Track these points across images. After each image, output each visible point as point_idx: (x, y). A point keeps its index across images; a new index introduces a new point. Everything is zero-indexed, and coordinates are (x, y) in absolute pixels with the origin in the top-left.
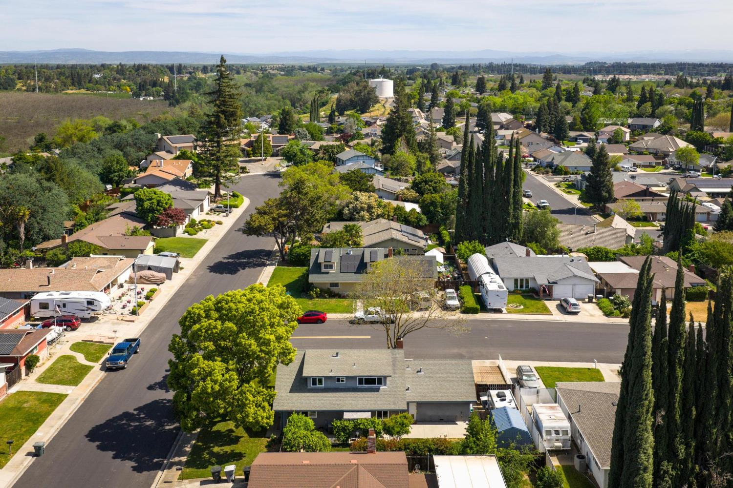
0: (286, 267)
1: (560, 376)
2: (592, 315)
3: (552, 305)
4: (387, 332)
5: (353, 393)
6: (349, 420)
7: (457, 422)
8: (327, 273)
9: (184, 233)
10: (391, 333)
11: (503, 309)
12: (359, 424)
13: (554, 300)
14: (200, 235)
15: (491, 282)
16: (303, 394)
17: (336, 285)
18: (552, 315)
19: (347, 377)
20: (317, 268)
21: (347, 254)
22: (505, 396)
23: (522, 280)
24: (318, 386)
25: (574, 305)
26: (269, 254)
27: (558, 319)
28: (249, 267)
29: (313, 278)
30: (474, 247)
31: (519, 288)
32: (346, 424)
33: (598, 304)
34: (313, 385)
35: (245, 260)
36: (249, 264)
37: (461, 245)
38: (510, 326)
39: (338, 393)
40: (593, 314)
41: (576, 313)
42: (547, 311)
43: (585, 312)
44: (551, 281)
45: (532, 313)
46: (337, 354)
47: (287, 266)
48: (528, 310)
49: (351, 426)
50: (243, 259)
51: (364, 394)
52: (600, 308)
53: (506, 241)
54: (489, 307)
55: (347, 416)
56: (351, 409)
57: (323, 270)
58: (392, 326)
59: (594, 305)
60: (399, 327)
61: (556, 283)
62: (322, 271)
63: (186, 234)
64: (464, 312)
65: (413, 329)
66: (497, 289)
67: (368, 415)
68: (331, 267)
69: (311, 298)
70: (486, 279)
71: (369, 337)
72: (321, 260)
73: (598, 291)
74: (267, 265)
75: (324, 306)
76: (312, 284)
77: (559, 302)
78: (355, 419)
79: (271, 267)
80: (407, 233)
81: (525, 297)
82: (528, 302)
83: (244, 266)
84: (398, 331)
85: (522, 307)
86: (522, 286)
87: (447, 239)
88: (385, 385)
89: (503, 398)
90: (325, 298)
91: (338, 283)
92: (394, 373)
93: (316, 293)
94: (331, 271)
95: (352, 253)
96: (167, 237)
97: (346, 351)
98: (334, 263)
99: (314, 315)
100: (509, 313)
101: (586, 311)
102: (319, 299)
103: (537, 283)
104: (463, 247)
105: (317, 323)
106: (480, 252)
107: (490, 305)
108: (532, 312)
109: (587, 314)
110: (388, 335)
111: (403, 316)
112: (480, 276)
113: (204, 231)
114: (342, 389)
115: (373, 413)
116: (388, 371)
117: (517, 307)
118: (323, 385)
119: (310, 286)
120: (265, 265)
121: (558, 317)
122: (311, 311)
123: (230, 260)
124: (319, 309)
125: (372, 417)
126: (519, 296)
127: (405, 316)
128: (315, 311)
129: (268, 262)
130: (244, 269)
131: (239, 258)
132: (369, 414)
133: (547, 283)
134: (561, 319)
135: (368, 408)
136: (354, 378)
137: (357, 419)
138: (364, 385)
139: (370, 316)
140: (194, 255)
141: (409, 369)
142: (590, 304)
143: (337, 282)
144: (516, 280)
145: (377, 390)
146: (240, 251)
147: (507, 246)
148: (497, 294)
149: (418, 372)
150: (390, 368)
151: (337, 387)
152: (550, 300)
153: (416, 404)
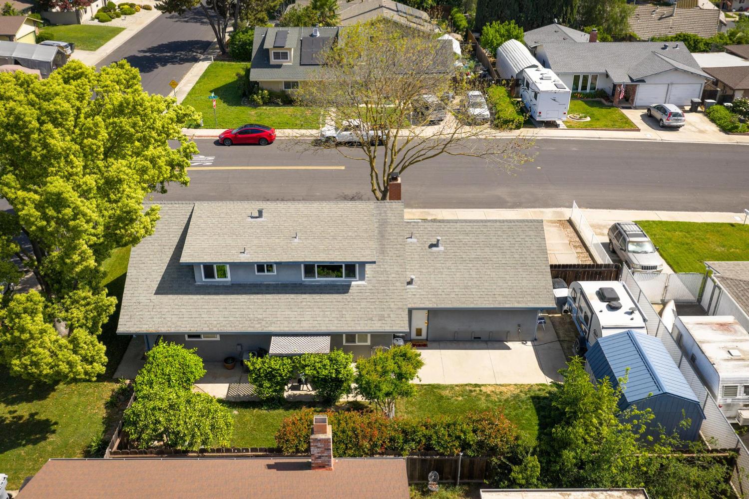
0: (227, 63)
1: (689, 241)
2: (701, 132)
3: (635, 116)
4: (371, 163)
5: (292, 296)
6: (281, 356)
7: (509, 344)
8: (279, 66)
9: (93, 19)
10: (378, 164)
11: (558, 122)
12: (304, 367)
13: (636, 108)
14: (116, 23)
15: (542, 79)
16: (186, 298)
17: (294, 84)
18: (639, 130)
19: (279, 264)
20: (263, 59)
21: (312, 35)
22: (617, 299)
23: (585, 78)
24: (217, 279)
25: (676, 115)
26: (204, 46)
27: (648, 136)
28: (173, 63)
29: (257, 75)
30: (508, 31)
31: (579, 90)
32: (275, 364)
33: (707, 114)
34: (206, 277)
35: (169, 54)
36: (173, 58)
37: (489, 27)
38: (575, 149)
39: (260, 296)
40: (702, 129)
41: (675, 128)
42: (629, 126)
43: (690, 127)
44: (634, 78)
45: (606, 128)
46: (260, 213)
47: (229, 61)
48: (598, 124)
49: (285, 369)
50: (167, 52)
51: (317, 297)
52: (713, 120)
53: (552, 22)
54: (538, 119)
55: (277, 346)
56: (286, 329)
57: (273, 61)
58: (380, 150)
59: (700, 115)
60: (394, 153)
61: (642, 81)
62: (271, 63)
63: (96, 20)
64: (497, 127)
65: (420, 158)
66: (555, 89)
67: (323, 345)
68: (285, 56)
69: (255, 105)
70: (533, 75)
71: (343, 168)
72: (268, 45)
73: (707, 94)
74: (200, 60)
75: (273, 118)
76: (256, 83)
77: (646, 111)
78: (295, 355)
79: (206, 62)
80: (405, 13)
81: (592, 104)
82: (596, 110)
83: (164, 62)
84: (392, 162)
85: (588, 119)
86: (584, 88)
87: (464, 23)
88: (362, 278)
89: (614, 303)
90: (277, 105)
91: (297, 82)
92: (383, 251)
93: (262, 98)
94: (285, 63)
95: (318, 35)
96: (67, 25)
97: (281, 206)
98: (290, 49)
99: (257, 131)
100: (570, 127)
101: (690, 124)
102: (268, 108)
103: (611, 80)
104: (491, 31)
105: (259, 144)
106: (517, 38)
107: (539, 116)
108: (606, 126)
109: (693, 129)
110: (372, 168)
111: (400, 133)
112: (522, 71)
113: (123, 17)
114: (268, 286)
115: (336, 339)
116: (368, 252)
117: (581, 118)
118: (229, 279)
119: (254, 87)
120: (196, 60)
121: (648, 134)
122: (251, 125)
123: (148, 54)
124: (266, 122)
125: (332, 349)
126: (580, 102)
127: (404, 133)
128: (259, 126)
129: (202, 57)
130: (164, 65)
131: (162, 52)
132: (327, 340)
133: (628, 81)
134: (654, 137)
135: (324, 329)
136: (294, 265)
137: (300, 355)
138: (317, 279)
139: (345, 133)
140: (98, 48)
141: (414, 240)
142: (694, 114)
143: (295, 80)
144: (576, 78)
145: (344, 289)
146: (165, 42)
147: (557, 29)
148: (554, 97)
149: (431, 246)
150: (373, 244)
151: (258, 281)
152: (630, 108)
153: (426, 311)
